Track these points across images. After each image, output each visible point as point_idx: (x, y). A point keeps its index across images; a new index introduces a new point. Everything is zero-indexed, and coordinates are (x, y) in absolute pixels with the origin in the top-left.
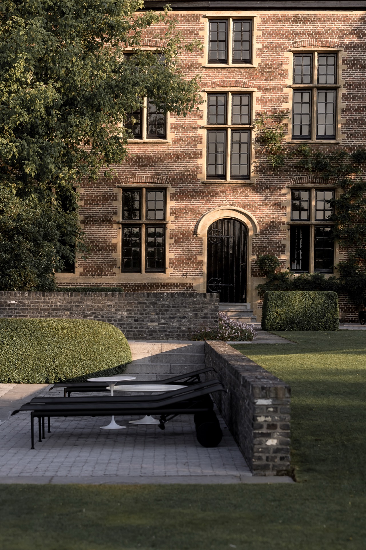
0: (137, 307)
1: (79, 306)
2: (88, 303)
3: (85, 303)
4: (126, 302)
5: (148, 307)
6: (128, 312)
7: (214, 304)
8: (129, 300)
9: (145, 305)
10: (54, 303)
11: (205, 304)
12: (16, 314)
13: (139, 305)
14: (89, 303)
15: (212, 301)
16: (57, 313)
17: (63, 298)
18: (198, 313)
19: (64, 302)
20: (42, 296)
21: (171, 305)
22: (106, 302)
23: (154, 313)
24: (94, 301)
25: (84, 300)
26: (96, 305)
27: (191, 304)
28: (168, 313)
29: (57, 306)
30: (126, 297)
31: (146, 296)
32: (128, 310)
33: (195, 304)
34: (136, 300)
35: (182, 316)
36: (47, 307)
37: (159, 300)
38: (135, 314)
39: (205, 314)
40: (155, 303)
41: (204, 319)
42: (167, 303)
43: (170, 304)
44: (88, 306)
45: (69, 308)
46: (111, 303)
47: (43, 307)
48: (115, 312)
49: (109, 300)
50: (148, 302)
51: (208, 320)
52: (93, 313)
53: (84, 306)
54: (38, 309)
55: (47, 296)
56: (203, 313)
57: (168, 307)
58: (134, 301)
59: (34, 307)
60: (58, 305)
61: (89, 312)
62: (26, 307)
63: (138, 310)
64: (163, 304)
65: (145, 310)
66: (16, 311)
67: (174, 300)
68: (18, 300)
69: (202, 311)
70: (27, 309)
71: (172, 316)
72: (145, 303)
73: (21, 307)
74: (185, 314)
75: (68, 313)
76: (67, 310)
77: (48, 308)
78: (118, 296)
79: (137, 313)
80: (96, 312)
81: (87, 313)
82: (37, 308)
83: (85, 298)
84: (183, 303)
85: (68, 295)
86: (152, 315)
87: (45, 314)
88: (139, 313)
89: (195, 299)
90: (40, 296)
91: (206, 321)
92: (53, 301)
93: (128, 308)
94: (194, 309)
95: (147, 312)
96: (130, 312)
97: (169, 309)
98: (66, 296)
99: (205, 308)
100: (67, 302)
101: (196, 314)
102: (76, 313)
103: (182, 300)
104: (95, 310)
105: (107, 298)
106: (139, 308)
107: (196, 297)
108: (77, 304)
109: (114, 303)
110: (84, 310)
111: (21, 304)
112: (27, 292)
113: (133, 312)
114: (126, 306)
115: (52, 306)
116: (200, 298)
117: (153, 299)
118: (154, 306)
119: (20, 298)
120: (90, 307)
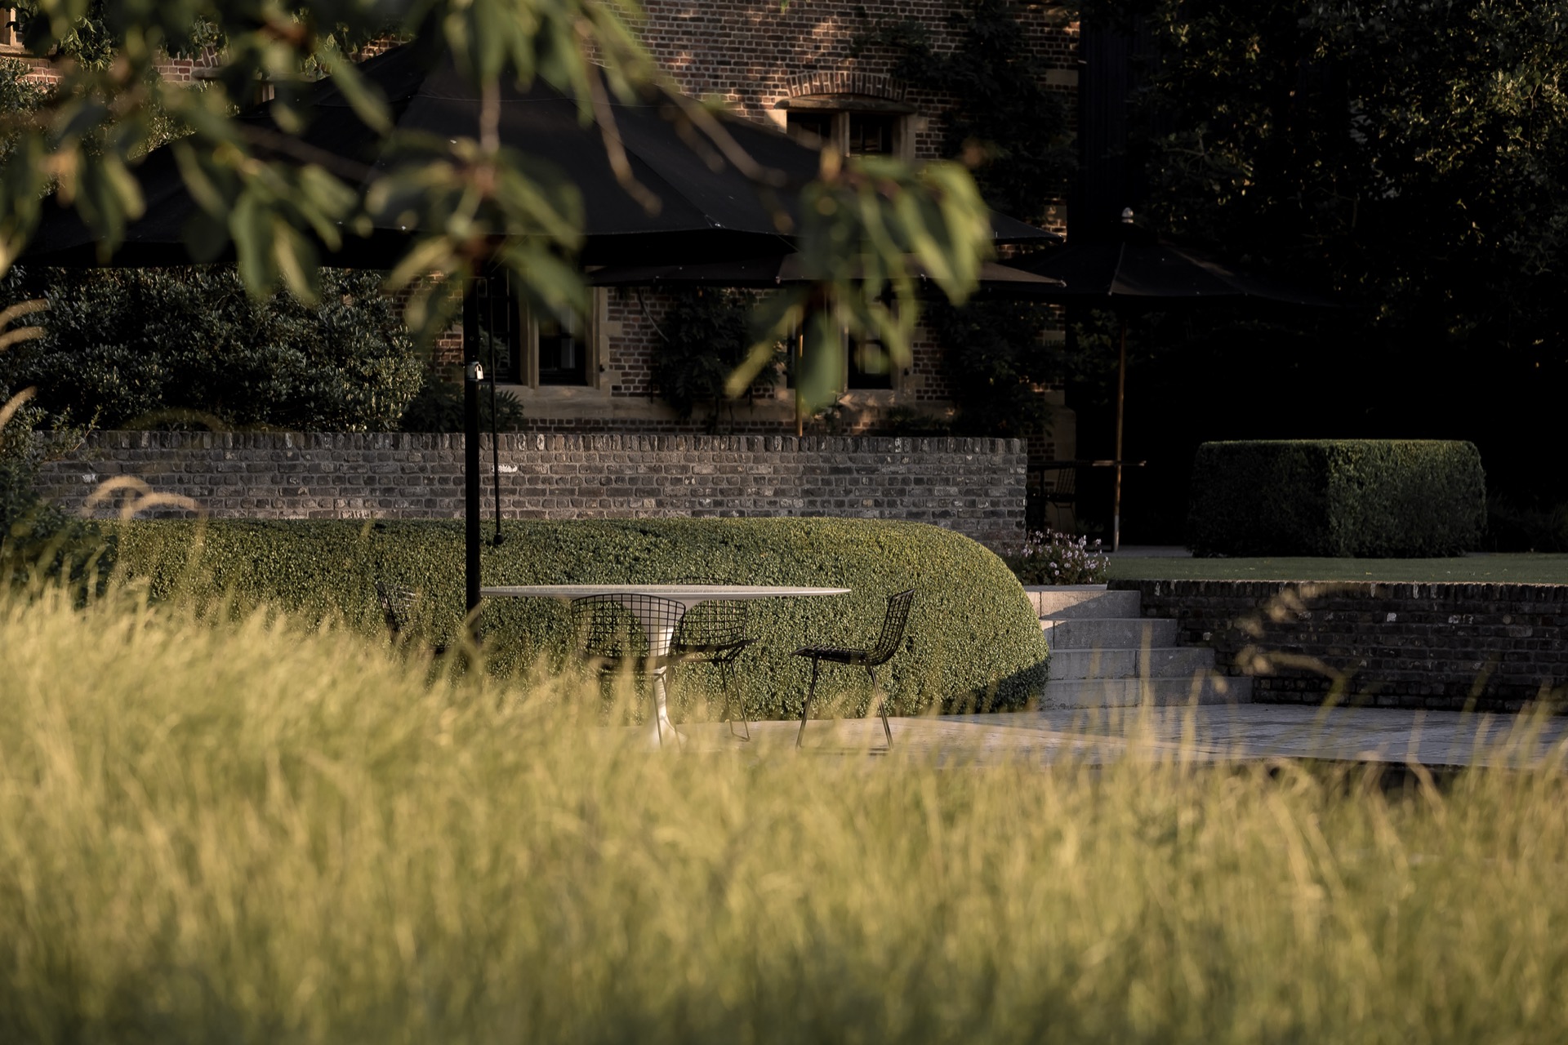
0: (827, 482)
1: (680, 480)
2: (705, 471)
3: (696, 470)
4: (801, 468)
5: (856, 482)
6: (806, 500)
7: (1016, 473)
8: (808, 459)
9: (848, 477)
10: (616, 472)
11: (995, 473)
12: (512, 508)
13: (833, 477)
14: (707, 470)
15: (1010, 462)
16: (622, 505)
17: (637, 454)
18: (977, 499)
19: (642, 470)
20: (582, 448)
21: (912, 477)
22: (751, 468)
23: (870, 502)
24: (718, 465)
25: (693, 461)
26: (724, 476)
27: (961, 471)
28: (906, 499)
29: (623, 480)
30: (800, 449)
31: (851, 448)
32: (807, 493)
33: (971, 472)
34: (826, 460)
35: (938, 510)
36: (596, 485)
37: (883, 461)
38: (823, 503)
39: (993, 504)
40: (873, 471)
41: (994, 519)
42: (902, 469)
43: (909, 471)
44: (703, 480)
45: (655, 486)
46: (764, 470)
47: (584, 485)
48: (773, 500)
49: (757, 460)
50: (854, 466)
51: (1001, 521)
52: (717, 504)
53: (693, 481)
54: (572, 492)
55: (595, 449)
56: (989, 499)
57: (905, 481)
58: (822, 464)
59: (562, 486)
60: (627, 478)
61: (708, 501)
62: (540, 486)
63: (831, 492)
64: (893, 473)
65: (848, 492)
66: (512, 498)
67: (920, 461)
68: (518, 461)
69: (987, 495)
70: (543, 492)
71: (914, 510)
72: (848, 471)
73: (527, 486)
74: (945, 504)
75: (653, 502)
76: (651, 493)
77: (599, 489)
78: (780, 448)
79: (829, 502)
80: (725, 499)
81: (701, 504)
82: (568, 486)
83: (696, 453)
84: (943, 468)
85: (652, 446)
86: (867, 507)
87: (590, 507)
88: (832, 500)
89: (970, 458)
90: (578, 449)
91: (997, 524)
92: (613, 464)
93: (807, 487)
94: (969, 487)
95: (852, 496)
96: (812, 498)
97: (907, 488)
98: (648, 447)
99: (992, 482)
100: (650, 468)
101: (973, 503)
102: (672, 504)
103: (939, 460)
104: (722, 491)
105: (751, 454)
106: (834, 487)
107: (973, 451)
108: (675, 474)
109: (771, 470)
110: (694, 493)
111: (527, 477)
112: (542, 436)
113: (819, 499)
114: (800, 479)
115: (609, 481)
116: (982, 453)
117: (869, 458)
118: (871, 480)
119: (524, 456)
120: (710, 485)
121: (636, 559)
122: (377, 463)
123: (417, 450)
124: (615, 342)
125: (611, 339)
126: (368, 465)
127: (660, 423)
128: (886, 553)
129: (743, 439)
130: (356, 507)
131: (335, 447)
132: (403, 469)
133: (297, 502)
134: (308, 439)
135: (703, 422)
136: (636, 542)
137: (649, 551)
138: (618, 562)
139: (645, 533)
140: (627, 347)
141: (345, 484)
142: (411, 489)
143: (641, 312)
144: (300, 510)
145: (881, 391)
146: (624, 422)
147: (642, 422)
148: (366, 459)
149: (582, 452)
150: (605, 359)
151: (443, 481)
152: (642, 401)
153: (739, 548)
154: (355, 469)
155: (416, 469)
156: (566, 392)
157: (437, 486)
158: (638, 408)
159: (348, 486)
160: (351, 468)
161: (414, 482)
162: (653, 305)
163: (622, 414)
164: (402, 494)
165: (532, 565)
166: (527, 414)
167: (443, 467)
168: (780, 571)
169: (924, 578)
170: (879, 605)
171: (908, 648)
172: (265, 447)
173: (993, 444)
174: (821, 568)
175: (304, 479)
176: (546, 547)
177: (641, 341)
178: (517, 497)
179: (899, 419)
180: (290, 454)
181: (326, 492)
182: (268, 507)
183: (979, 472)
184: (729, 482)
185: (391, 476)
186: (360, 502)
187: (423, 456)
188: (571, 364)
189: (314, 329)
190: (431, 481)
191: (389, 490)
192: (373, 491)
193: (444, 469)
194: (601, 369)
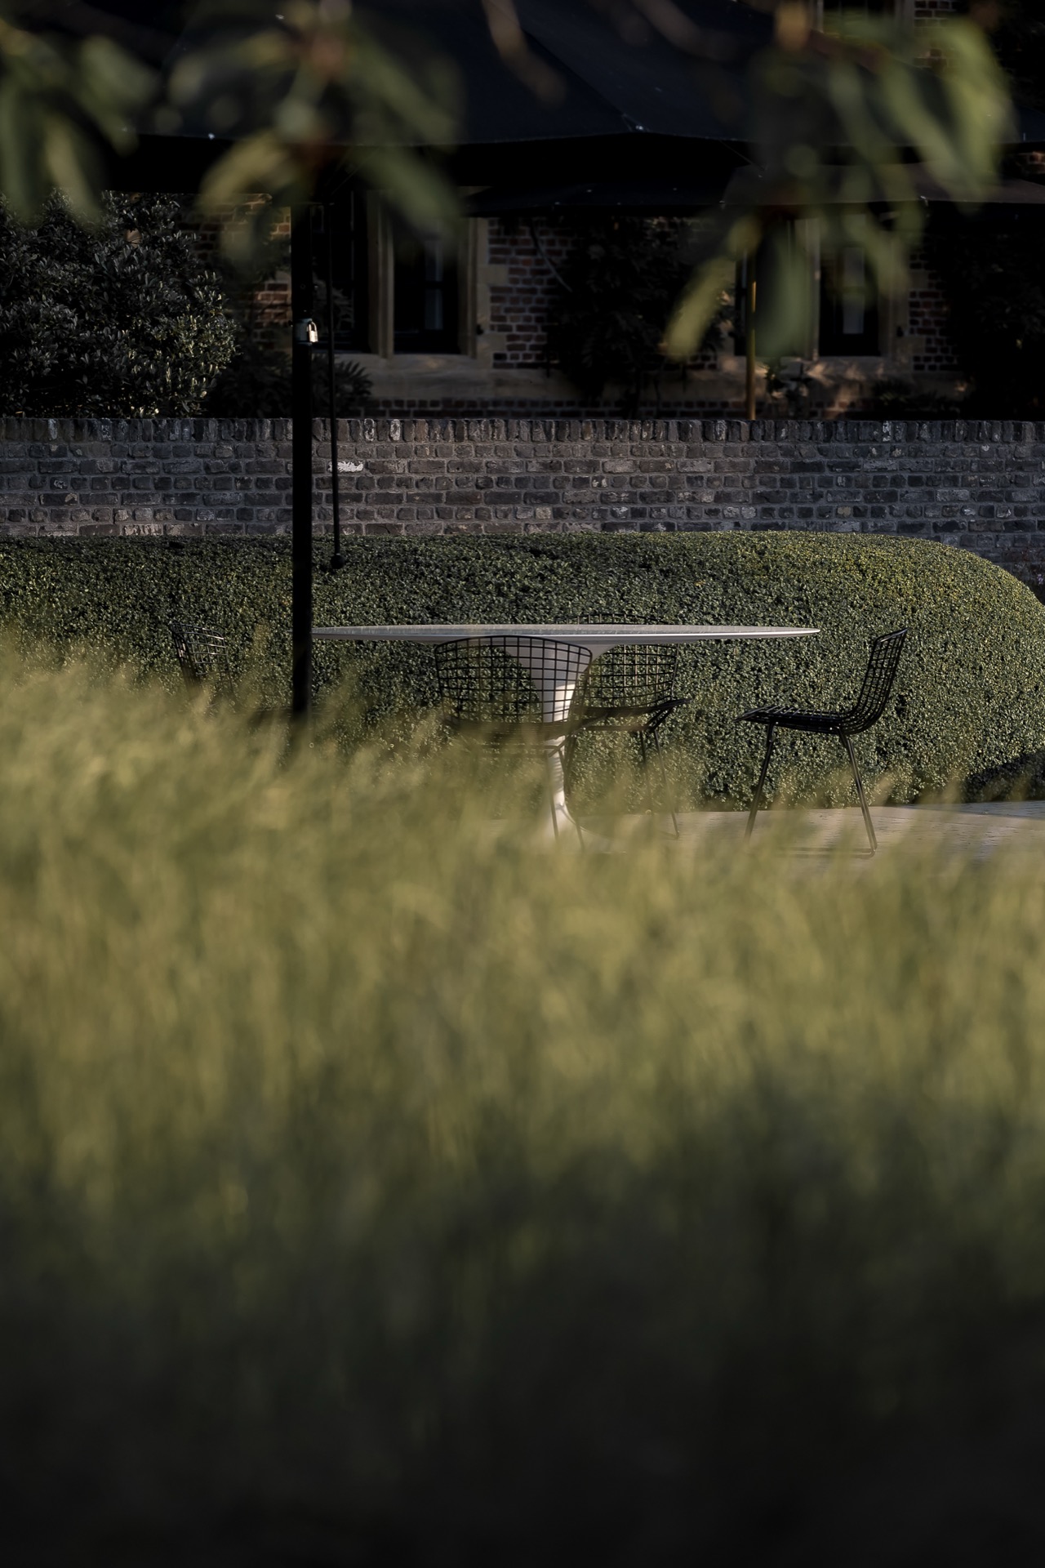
0: (788, 483)
1: (585, 482)
2: (620, 469)
3: (608, 467)
4: (752, 461)
5: (827, 482)
6: (759, 507)
8: (763, 451)
9: (817, 476)
10: (498, 471)
11: (1021, 469)
12: (355, 521)
13: (796, 476)
14: (622, 467)
16: (506, 516)
17: (527, 446)
18: (996, 505)
19: (534, 467)
20: (452, 439)
21: (906, 475)
22: (684, 465)
23: (848, 511)
24: (638, 460)
25: (604, 455)
26: (647, 475)
27: (974, 467)
28: (897, 506)
29: (507, 482)
30: (751, 438)
31: (822, 436)
32: (761, 498)
33: (987, 469)
34: (787, 453)
35: (941, 521)
36: (470, 489)
37: (866, 453)
38: (783, 511)
39: (1018, 512)
40: (853, 467)
41: (1019, 533)
42: (892, 464)
43: (902, 467)
44: (617, 481)
45: (552, 489)
46: (701, 466)
47: (454, 489)
48: (713, 507)
49: (691, 454)
50: (825, 460)
51: (1029, 535)
52: (637, 513)
53: (604, 482)
54: (438, 498)
55: (470, 438)
56: (1012, 505)
57: (896, 481)
58: (781, 459)
59: (423, 490)
60: (513, 478)
61: (624, 509)
62: (394, 491)
63: (794, 497)
64: (880, 470)
65: (817, 497)
66: (356, 507)
67: (916, 454)
68: (364, 455)
69: (1009, 499)
70: (399, 499)
71: (909, 521)
72: (818, 467)
73: (377, 490)
74: (952, 513)
75: (549, 511)
76: (545, 500)
77: (475, 495)
78: (723, 437)
79: (790, 510)
80: (648, 507)
81: (614, 514)
82: (433, 490)
83: (609, 444)
84: (948, 464)
85: (548, 434)
86: (842, 517)
87: (462, 518)
88: (795, 507)
89: (986, 448)
90: (446, 438)
91: (1024, 540)
92: (494, 459)
93: (760, 489)
94: (984, 489)
95: (822, 503)
96: (767, 505)
97: (899, 491)
98: (542, 436)
99: (1016, 482)
100: (545, 465)
101: (990, 511)
102: (574, 514)
103: (944, 452)
104: (643, 497)
105: (684, 445)
106: (797, 489)
107: (991, 440)
108: (579, 472)
109: (711, 467)
110: (605, 499)
111: (377, 477)
112: (397, 422)
113: (777, 506)
114: (751, 478)
115: (488, 483)
116: (1004, 441)
117: (846, 450)
118: (849, 479)
119: (372, 448)
120: (627, 488)
121: (525, 589)
122: (172, 459)
123: (227, 441)
124: (497, 294)
125: (494, 289)
126: (160, 462)
127: (558, 404)
128: (869, 579)
129: (673, 423)
130: (144, 520)
131: (115, 438)
132: (207, 468)
133: (64, 513)
134: (78, 427)
135: (617, 404)
136: (525, 567)
137: (543, 578)
138: (500, 593)
139: (536, 553)
140: (514, 301)
141: (129, 488)
142: (218, 495)
143: (534, 252)
144: (68, 524)
145: (865, 359)
146: (509, 403)
147: (534, 404)
148: (157, 454)
149: (451, 443)
150: (484, 317)
151: (262, 484)
152: (534, 375)
153: (665, 573)
154: (143, 467)
155: (226, 468)
156: (431, 363)
157: (253, 491)
158: (528, 384)
159: (133, 491)
160: (137, 466)
161: (222, 485)
162: (551, 242)
163: (506, 393)
164: (206, 502)
165: (383, 598)
166: (376, 393)
167: (261, 465)
168: (723, 605)
169: (921, 614)
170: (858, 650)
171: (899, 711)
172: (21, 439)
173: (1018, 429)
174: (778, 601)
175: (74, 481)
176: (402, 573)
177: (533, 291)
178: (362, 506)
179: (888, 396)
180: (54, 448)
181: (102, 500)
182: (25, 521)
183: (998, 467)
184: (653, 483)
185: (192, 477)
186: (149, 512)
187: (235, 450)
188: (438, 324)
189: (89, 276)
190: (245, 484)
191: (189, 497)
192: (166, 498)
193: (263, 468)
194: (479, 331)
